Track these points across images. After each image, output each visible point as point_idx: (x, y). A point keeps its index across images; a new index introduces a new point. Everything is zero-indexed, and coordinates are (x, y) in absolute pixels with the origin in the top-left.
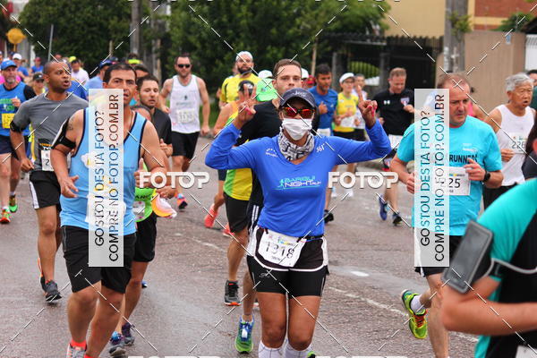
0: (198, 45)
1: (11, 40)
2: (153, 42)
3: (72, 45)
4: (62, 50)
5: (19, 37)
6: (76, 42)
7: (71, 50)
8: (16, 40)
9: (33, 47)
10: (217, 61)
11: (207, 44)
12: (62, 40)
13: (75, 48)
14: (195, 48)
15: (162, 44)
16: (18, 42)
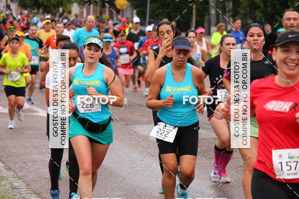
0: (261, 5)
1: (118, 7)
2: (227, 4)
3: (165, 8)
4: (157, 12)
5: (125, 4)
6: (168, 6)
7: (164, 12)
8: (122, 6)
9: (135, 11)
10: (277, 17)
11: (268, 4)
12: (157, 5)
13: (167, 11)
14: (259, 7)
15: (233, 5)
16: (124, 7)
